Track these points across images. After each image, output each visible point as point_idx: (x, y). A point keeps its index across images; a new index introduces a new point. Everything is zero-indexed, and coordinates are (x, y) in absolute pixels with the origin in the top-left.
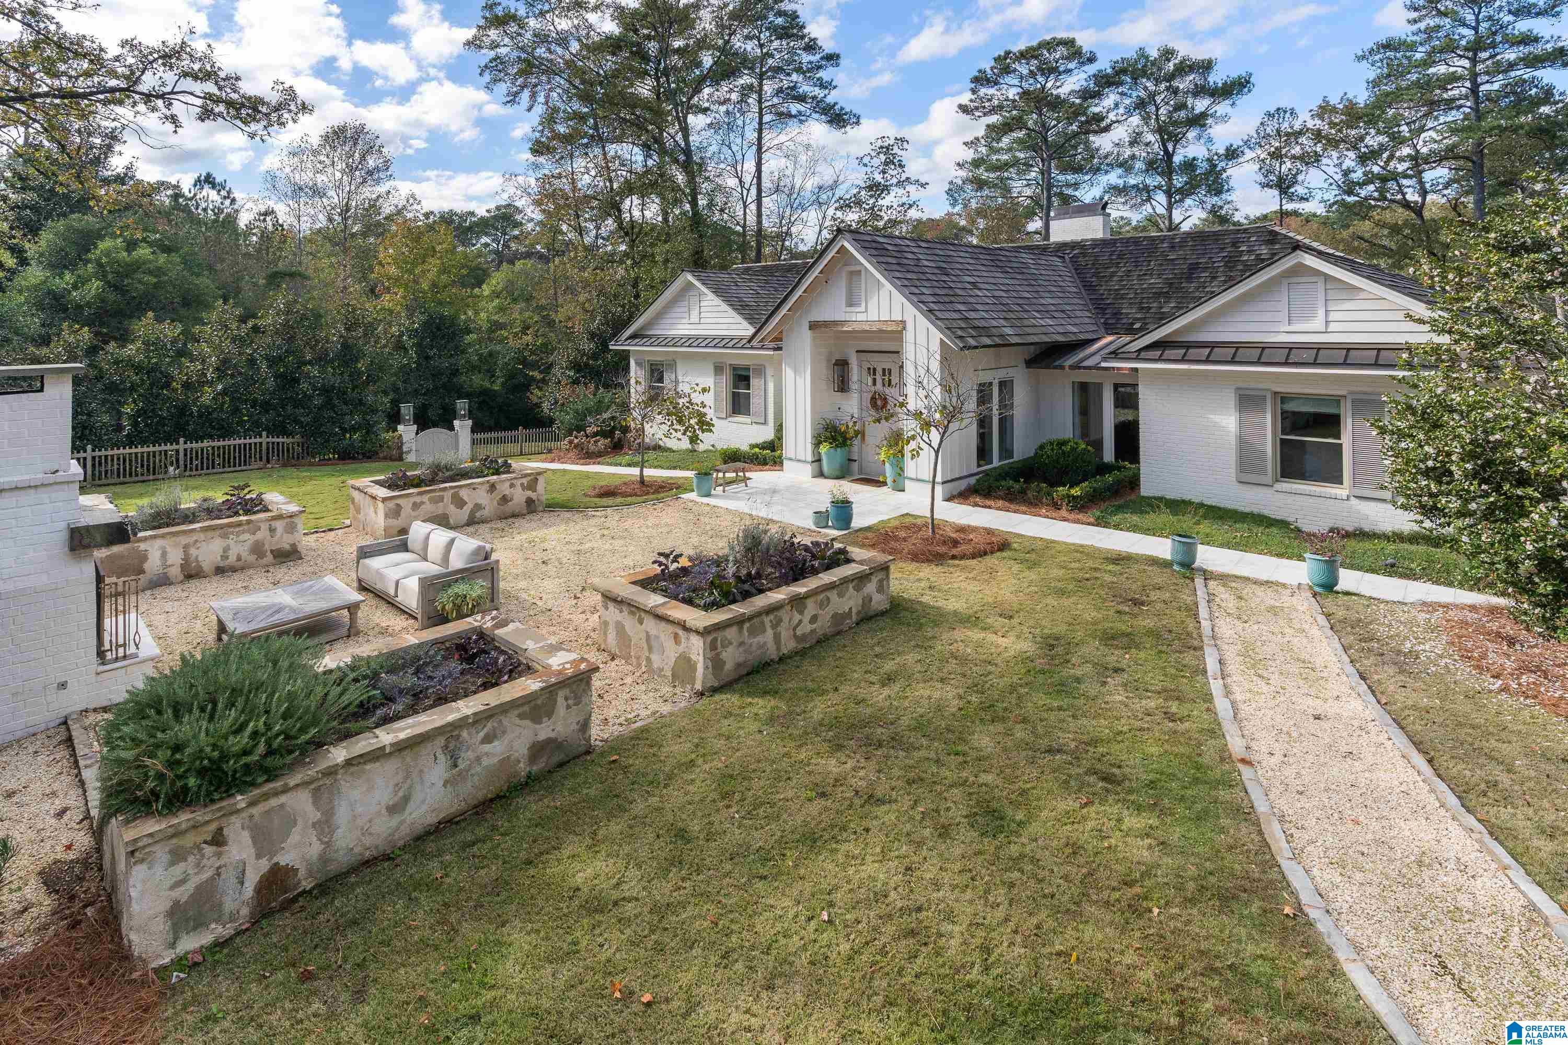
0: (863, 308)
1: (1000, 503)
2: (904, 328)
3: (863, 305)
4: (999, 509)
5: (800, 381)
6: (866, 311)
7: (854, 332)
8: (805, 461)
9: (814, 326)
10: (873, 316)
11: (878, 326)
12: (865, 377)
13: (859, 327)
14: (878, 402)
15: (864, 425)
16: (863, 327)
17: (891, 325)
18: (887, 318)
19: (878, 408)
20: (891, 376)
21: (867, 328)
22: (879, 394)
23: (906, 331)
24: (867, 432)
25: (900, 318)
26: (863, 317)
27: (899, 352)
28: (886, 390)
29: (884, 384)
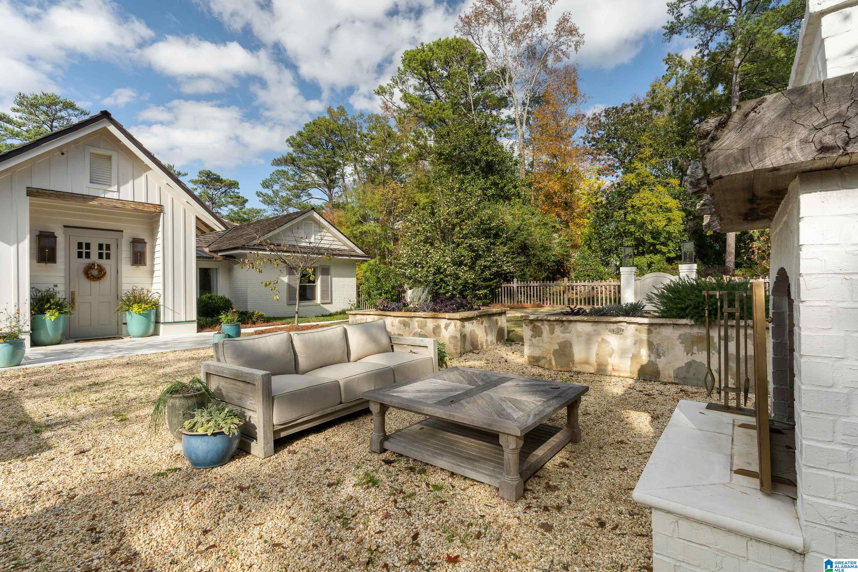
0: (115, 188)
2: (162, 211)
3: (115, 185)
6: (118, 191)
7: (103, 206)
10: (126, 195)
11: (132, 206)
12: (75, 250)
13: (108, 203)
14: (95, 272)
15: (73, 294)
16: (115, 204)
17: (149, 207)
18: (144, 201)
19: (94, 277)
20: (109, 250)
21: (120, 206)
22: (98, 265)
23: (164, 213)
24: (77, 299)
25: (157, 203)
26: (115, 196)
27: (122, 231)
28: (104, 262)
29: (101, 256)
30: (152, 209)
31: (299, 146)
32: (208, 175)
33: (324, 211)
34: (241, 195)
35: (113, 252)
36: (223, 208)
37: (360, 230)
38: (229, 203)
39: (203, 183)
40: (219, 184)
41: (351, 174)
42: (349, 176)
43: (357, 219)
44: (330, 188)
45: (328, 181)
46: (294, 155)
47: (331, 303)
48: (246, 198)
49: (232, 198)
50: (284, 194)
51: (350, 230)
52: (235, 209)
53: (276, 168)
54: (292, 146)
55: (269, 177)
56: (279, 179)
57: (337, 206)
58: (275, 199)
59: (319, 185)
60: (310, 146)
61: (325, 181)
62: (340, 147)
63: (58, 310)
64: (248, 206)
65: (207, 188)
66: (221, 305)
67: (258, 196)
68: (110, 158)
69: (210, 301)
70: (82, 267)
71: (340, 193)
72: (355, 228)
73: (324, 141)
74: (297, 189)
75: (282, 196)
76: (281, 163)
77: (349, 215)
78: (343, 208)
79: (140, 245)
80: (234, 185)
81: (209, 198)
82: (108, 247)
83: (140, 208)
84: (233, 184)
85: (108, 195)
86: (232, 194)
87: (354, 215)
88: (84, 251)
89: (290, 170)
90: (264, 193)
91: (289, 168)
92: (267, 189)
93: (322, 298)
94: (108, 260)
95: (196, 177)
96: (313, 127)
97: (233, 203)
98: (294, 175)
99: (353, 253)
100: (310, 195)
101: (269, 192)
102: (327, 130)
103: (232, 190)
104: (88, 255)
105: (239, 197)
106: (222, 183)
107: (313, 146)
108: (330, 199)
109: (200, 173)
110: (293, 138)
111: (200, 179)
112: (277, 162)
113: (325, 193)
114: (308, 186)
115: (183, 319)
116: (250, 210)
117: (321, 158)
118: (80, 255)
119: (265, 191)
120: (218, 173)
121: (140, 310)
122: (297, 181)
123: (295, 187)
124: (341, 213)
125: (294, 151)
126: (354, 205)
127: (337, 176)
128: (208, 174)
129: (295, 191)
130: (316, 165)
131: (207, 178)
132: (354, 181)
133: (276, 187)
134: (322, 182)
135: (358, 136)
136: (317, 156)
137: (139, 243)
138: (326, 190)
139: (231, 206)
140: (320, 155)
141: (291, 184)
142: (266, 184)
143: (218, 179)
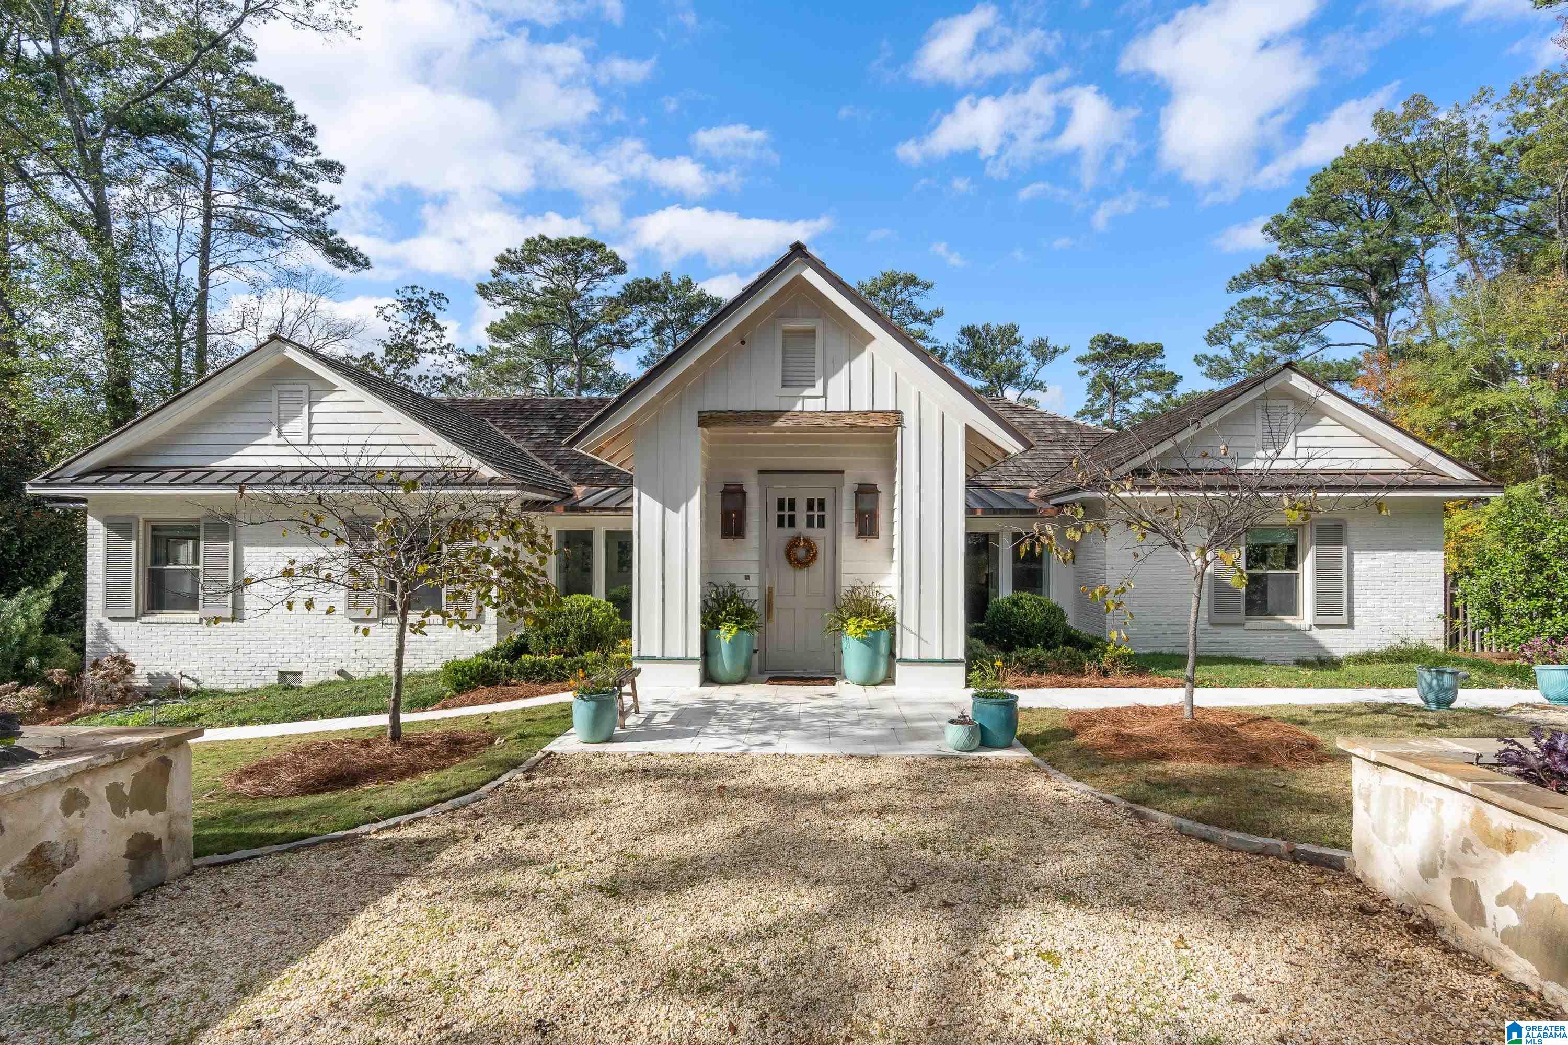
0: (818, 390)
1: (1053, 678)
2: (899, 423)
3: (820, 383)
4: (1052, 686)
5: (675, 519)
6: (825, 395)
7: (799, 428)
8: (687, 660)
9: (706, 419)
10: (838, 399)
11: (848, 420)
12: (774, 514)
13: (808, 421)
14: (801, 553)
15: (770, 592)
16: (819, 421)
17: (876, 419)
18: (867, 407)
19: (799, 563)
20: (823, 510)
21: (827, 423)
22: (805, 540)
23: (903, 427)
24: (776, 603)
25: (891, 407)
26: (818, 405)
27: (842, 472)
28: (815, 533)
29: (810, 524)
30: (881, 423)
31: (1293, 232)
32: (1107, 343)
33: (1362, 372)
34: (1167, 369)
35: (828, 514)
36: (1132, 399)
37: (1473, 407)
38: (1143, 388)
39: (1098, 358)
40: (1126, 355)
41: (1449, 266)
42: (1441, 271)
43: (1464, 377)
44: (1379, 313)
45: (1374, 295)
46: (1283, 255)
47: (1350, 625)
48: (1178, 373)
49: (1150, 378)
50: (1256, 350)
51: (1439, 409)
52: (1157, 399)
53: (1237, 297)
54: (1278, 237)
55: (1221, 320)
56: (1244, 319)
57: (1402, 354)
58: (1235, 364)
59: (1348, 312)
60: (1324, 225)
61: (1366, 297)
62: (1413, 204)
63: (738, 623)
64: (1182, 389)
65: (1106, 366)
66: (1037, 621)
67: (1199, 363)
68: (811, 334)
69: (1015, 610)
70: (783, 544)
71: (1413, 321)
72: (1457, 402)
73: (1363, 202)
74: (1288, 332)
75: (1252, 355)
76: (1249, 281)
77: (1438, 370)
78: (1423, 356)
79: (867, 498)
80: (1155, 350)
81: (1108, 384)
82: (822, 504)
83: (861, 422)
84: (1152, 351)
85: (810, 405)
86: (1149, 370)
87: (1454, 368)
88: (786, 513)
89: (1271, 292)
90: (1210, 355)
91: (1271, 289)
92: (1219, 347)
93: (1318, 612)
94: (821, 530)
95: (1085, 352)
96: (1331, 178)
97: (1151, 388)
98: (1282, 302)
99: (1434, 480)
100: (1323, 339)
101: (1224, 352)
102: (1372, 172)
103: (1151, 362)
104: (792, 523)
105: (1162, 375)
106: (1130, 353)
107: (1332, 220)
108: (1379, 342)
109: (1093, 341)
110: (1279, 220)
111: (1092, 352)
112: (1240, 283)
113: (1366, 327)
114: (1318, 318)
115: (938, 656)
116: (1187, 396)
117: (1356, 246)
118: (781, 523)
119: (1212, 351)
120: (1123, 336)
121: (859, 631)
122: (1288, 314)
123: (1284, 329)
124: (1415, 367)
125: (1281, 248)
126: (1456, 342)
127: (1403, 280)
128: (1106, 341)
129: (1285, 337)
130: (1341, 266)
131: (1105, 348)
132: (1461, 279)
133: (1238, 338)
134: (1358, 302)
135: (1470, 153)
136: (1344, 242)
137: (867, 493)
138: (1370, 319)
139: (1148, 395)
140: (1350, 238)
141: (1274, 324)
142: (1215, 337)
143: (1124, 347)
